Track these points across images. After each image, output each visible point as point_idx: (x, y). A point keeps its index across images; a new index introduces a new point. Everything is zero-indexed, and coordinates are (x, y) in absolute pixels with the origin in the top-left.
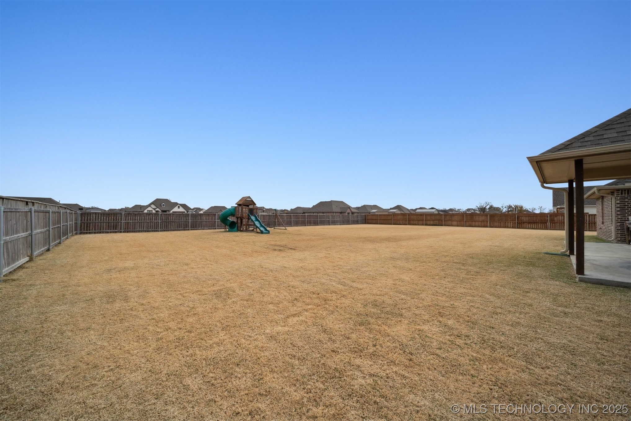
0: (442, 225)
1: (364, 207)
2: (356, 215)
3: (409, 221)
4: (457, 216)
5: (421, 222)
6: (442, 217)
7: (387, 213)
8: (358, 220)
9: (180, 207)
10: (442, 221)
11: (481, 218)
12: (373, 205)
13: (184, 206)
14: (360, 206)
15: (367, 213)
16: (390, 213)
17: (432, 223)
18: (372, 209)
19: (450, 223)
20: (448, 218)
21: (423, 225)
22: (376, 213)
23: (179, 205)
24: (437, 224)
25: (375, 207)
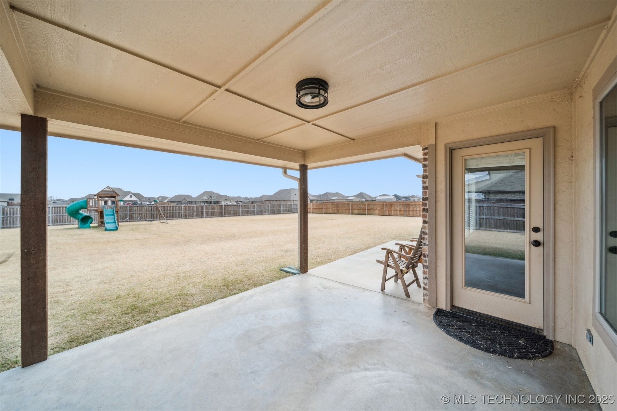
0: (366, 214)
1: (326, 194)
2: (315, 202)
3: (338, 210)
4: (378, 205)
5: (347, 211)
6: (366, 206)
7: (346, 200)
8: (291, 209)
9: (133, 196)
10: (366, 210)
11: (398, 207)
12: (335, 192)
13: (137, 195)
14: (322, 194)
15: (328, 200)
16: (348, 200)
17: (357, 212)
18: (333, 196)
19: (372, 212)
20: (370, 206)
21: (349, 214)
22: (336, 201)
23: (131, 194)
24: (362, 213)
25: (337, 194)
